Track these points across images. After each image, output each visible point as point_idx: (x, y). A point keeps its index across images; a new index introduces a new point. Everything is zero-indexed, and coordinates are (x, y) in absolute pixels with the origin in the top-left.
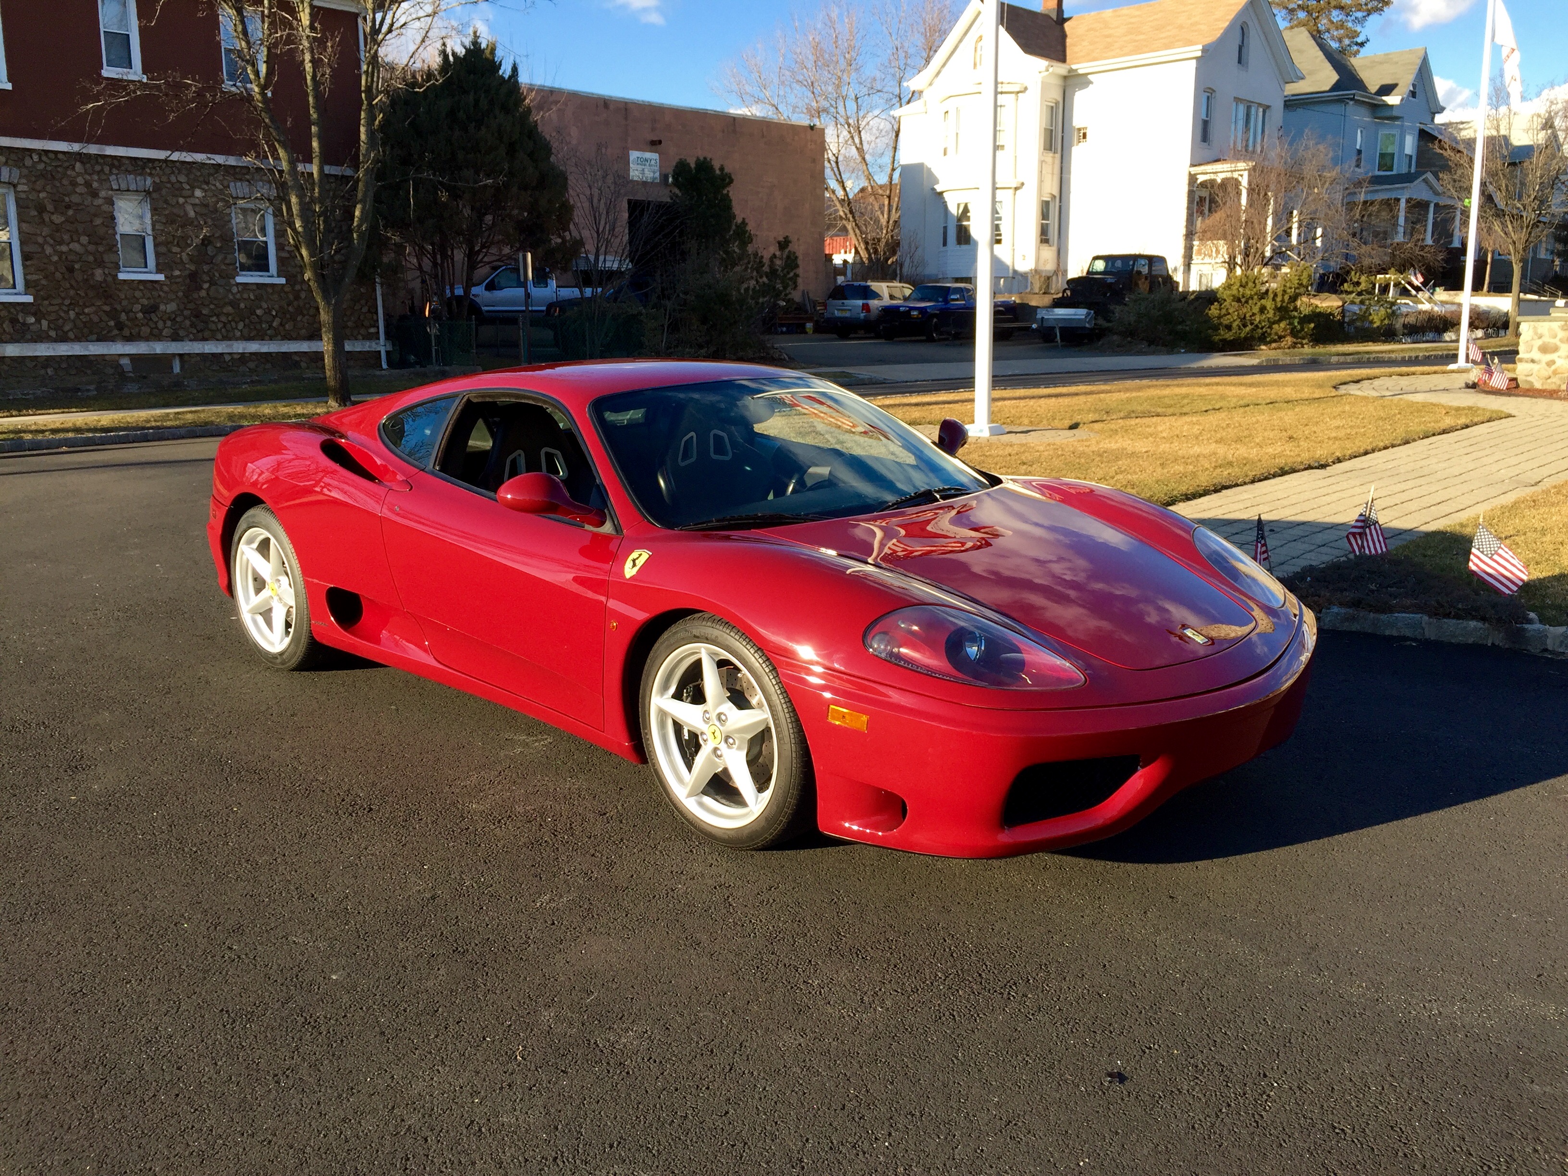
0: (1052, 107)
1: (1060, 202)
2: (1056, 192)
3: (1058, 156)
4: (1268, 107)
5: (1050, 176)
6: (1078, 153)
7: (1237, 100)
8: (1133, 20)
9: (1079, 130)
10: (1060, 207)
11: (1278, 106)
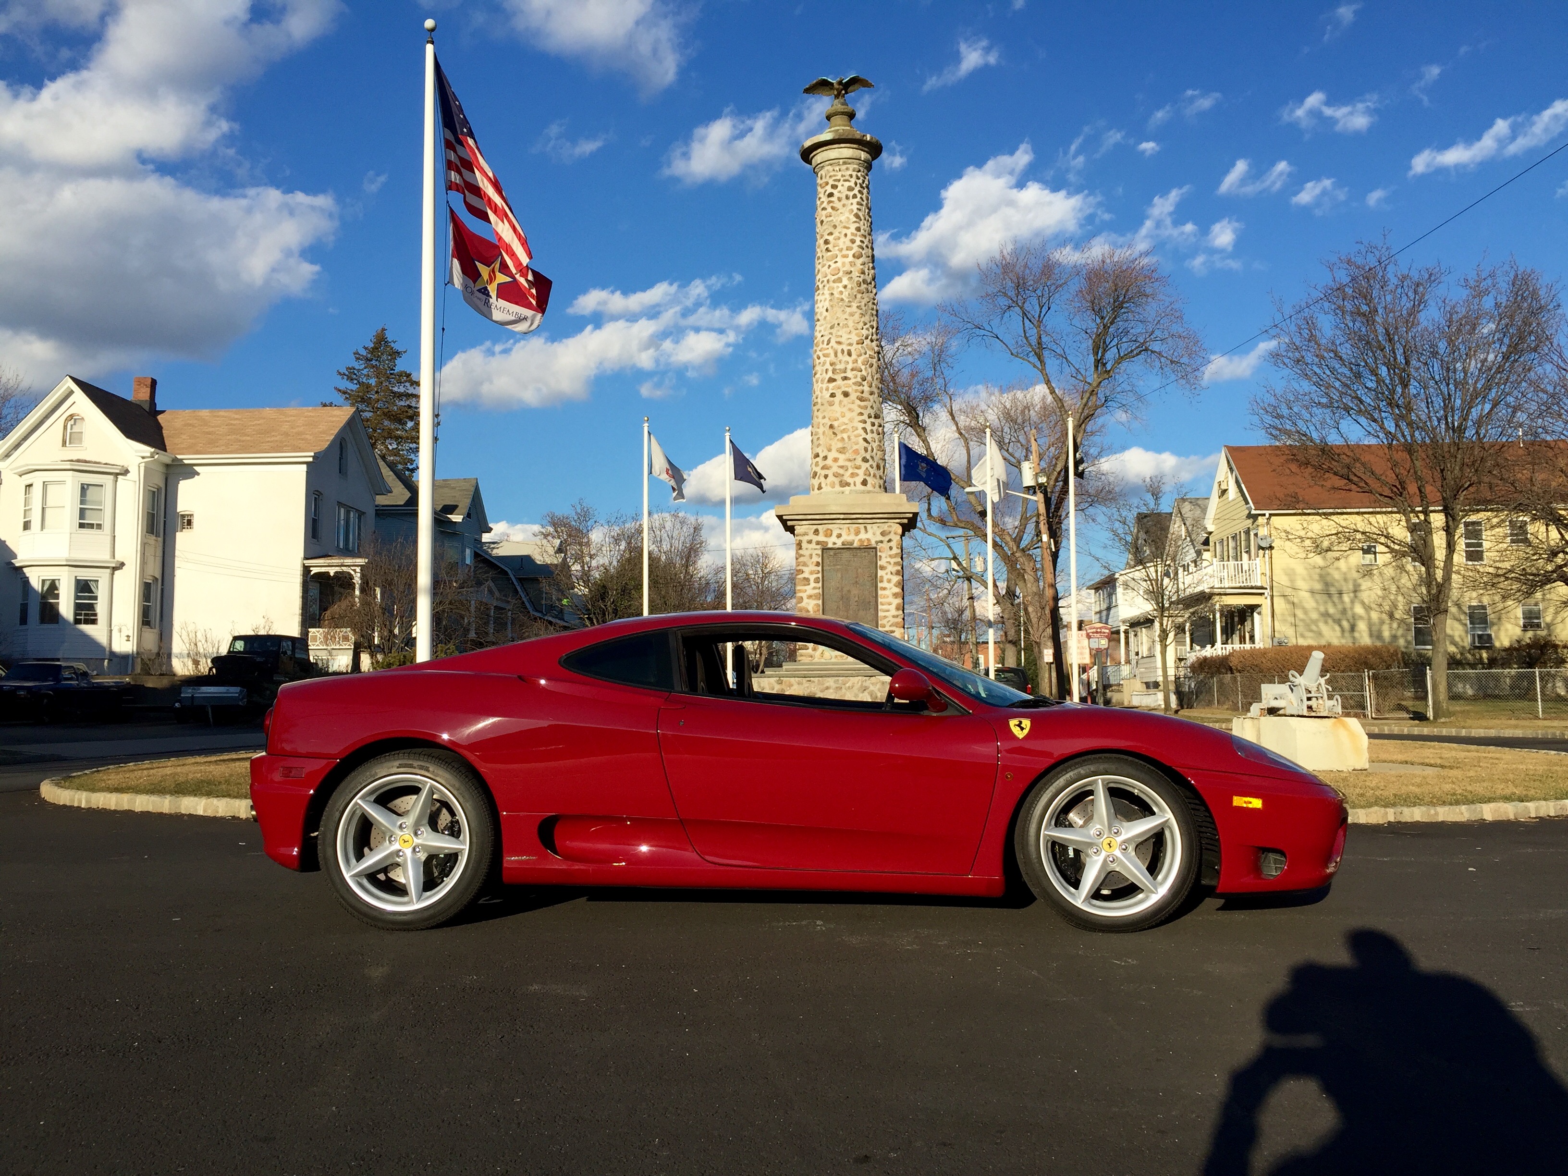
0: (154, 492)
1: (162, 585)
2: (158, 575)
3: (160, 539)
4: (364, 513)
5: (153, 558)
6: (182, 538)
7: (340, 504)
9: (183, 516)
10: (162, 590)
11: (371, 512)
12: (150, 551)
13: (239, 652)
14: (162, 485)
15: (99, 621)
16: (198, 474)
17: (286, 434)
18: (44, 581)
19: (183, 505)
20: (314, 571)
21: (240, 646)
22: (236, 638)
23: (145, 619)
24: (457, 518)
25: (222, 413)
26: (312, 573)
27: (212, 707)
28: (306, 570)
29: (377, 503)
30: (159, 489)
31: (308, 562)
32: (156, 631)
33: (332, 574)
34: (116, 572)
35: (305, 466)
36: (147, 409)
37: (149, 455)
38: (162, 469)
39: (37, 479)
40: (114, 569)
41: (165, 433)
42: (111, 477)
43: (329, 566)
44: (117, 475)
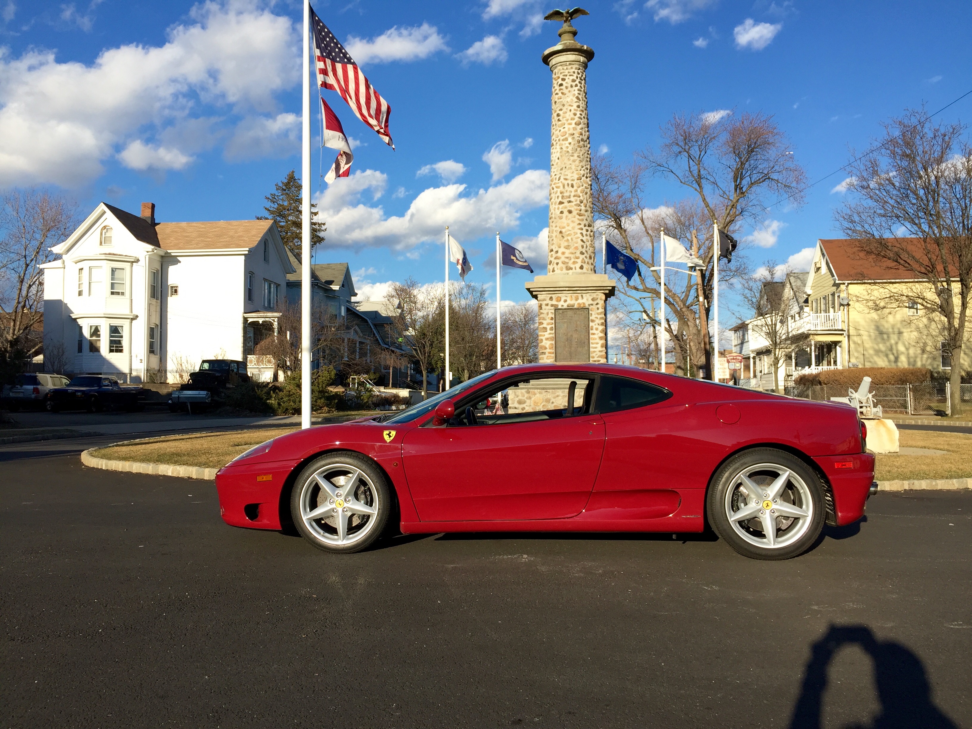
0: (154, 273)
1: (161, 329)
2: (158, 323)
3: (159, 301)
4: (279, 285)
5: (154, 313)
6: (172, 301)
7: (265, 280)
8: (200, 230)
9: (172, 287)
10: (161, 331)
11: (283, 285)
12: (153, 309)
13: (206, 370)
14: (160, 269)
15: (124, 351)
16: (180, 262)
17: (232, 237)
18: (91, 327)
19: (172, 280)
20: (250, 320)
21: (206, 366)
22: (204, 362)
23: (151, 350)
24: (335, 287)
25: (194, 224)
26: (249, 322)
27: (190, 403)
28: (245, 319)
29: (287, 278)
30: (157, 271)
31: (246, 315)
32: (158, 356)
33: (261, 322)
34: (133, 321)
35: (243, 257)
36: (150, 222)
37: (151, 250)
38: (159, 259)
39: (85, 265)
40: (132, 319)
41: (159, 237)
42: (129, 264)
43: (258, 318)
44: (133, 262)
